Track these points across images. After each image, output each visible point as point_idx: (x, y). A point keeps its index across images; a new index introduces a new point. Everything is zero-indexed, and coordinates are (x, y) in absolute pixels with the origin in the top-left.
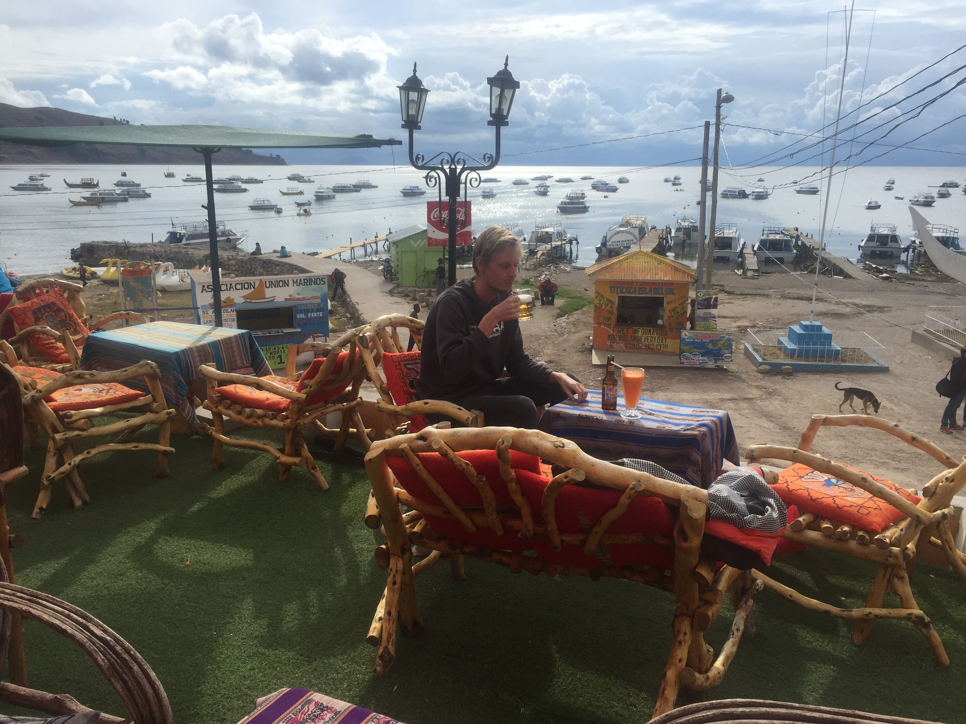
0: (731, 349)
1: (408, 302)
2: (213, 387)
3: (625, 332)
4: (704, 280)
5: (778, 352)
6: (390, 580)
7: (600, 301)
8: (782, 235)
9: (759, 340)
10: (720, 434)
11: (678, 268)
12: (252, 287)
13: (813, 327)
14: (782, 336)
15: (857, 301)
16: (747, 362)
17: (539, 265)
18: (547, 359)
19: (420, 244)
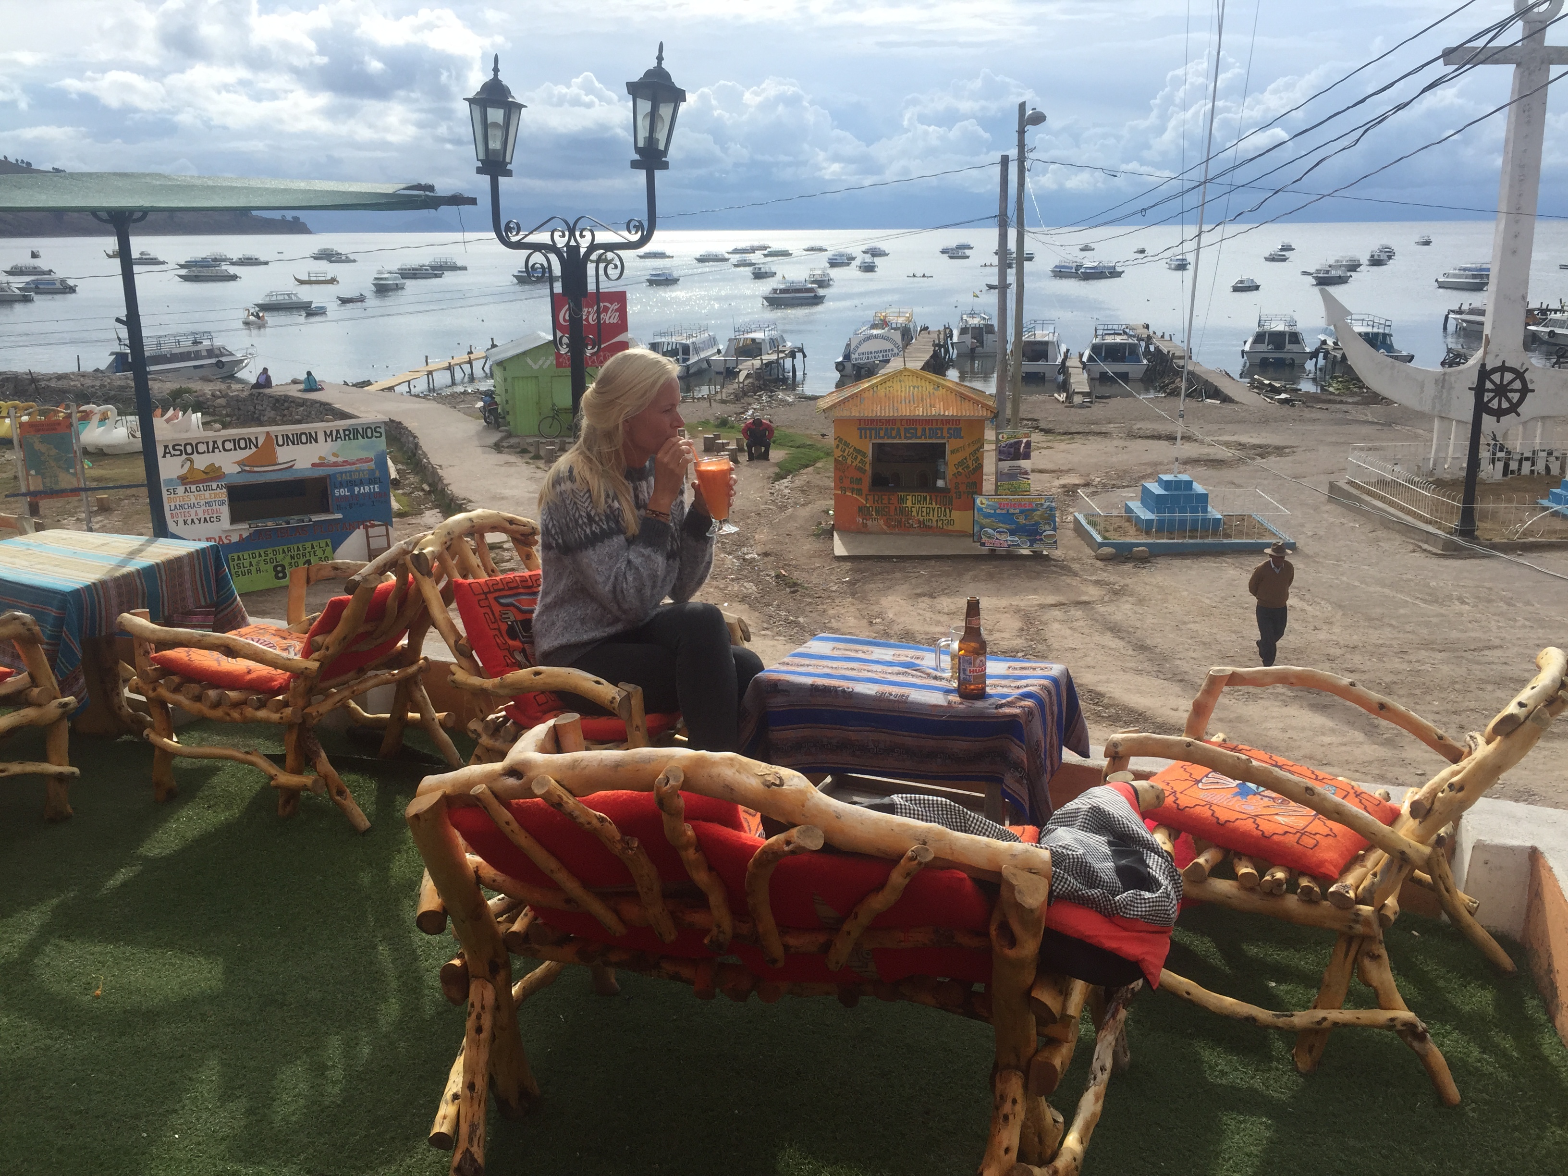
0: (1055, 522)
1: (527, 463)
2: (147, 653)
3: (885, 501)
4: (1009, 411)
5: (1127, 524)
6: (470, 1024)
7: (844, 452)
8: (1125, 337)
9: (1095, 506)
10: (1055, 708)
11: (967, 396)
12: (252, 446)
13: (1178, 484)
14: (1131, 498)
15: (1244, 439)
16: (1078, 542)
17: (741, 396)
18: (760, 549)
19: (543, 364)
